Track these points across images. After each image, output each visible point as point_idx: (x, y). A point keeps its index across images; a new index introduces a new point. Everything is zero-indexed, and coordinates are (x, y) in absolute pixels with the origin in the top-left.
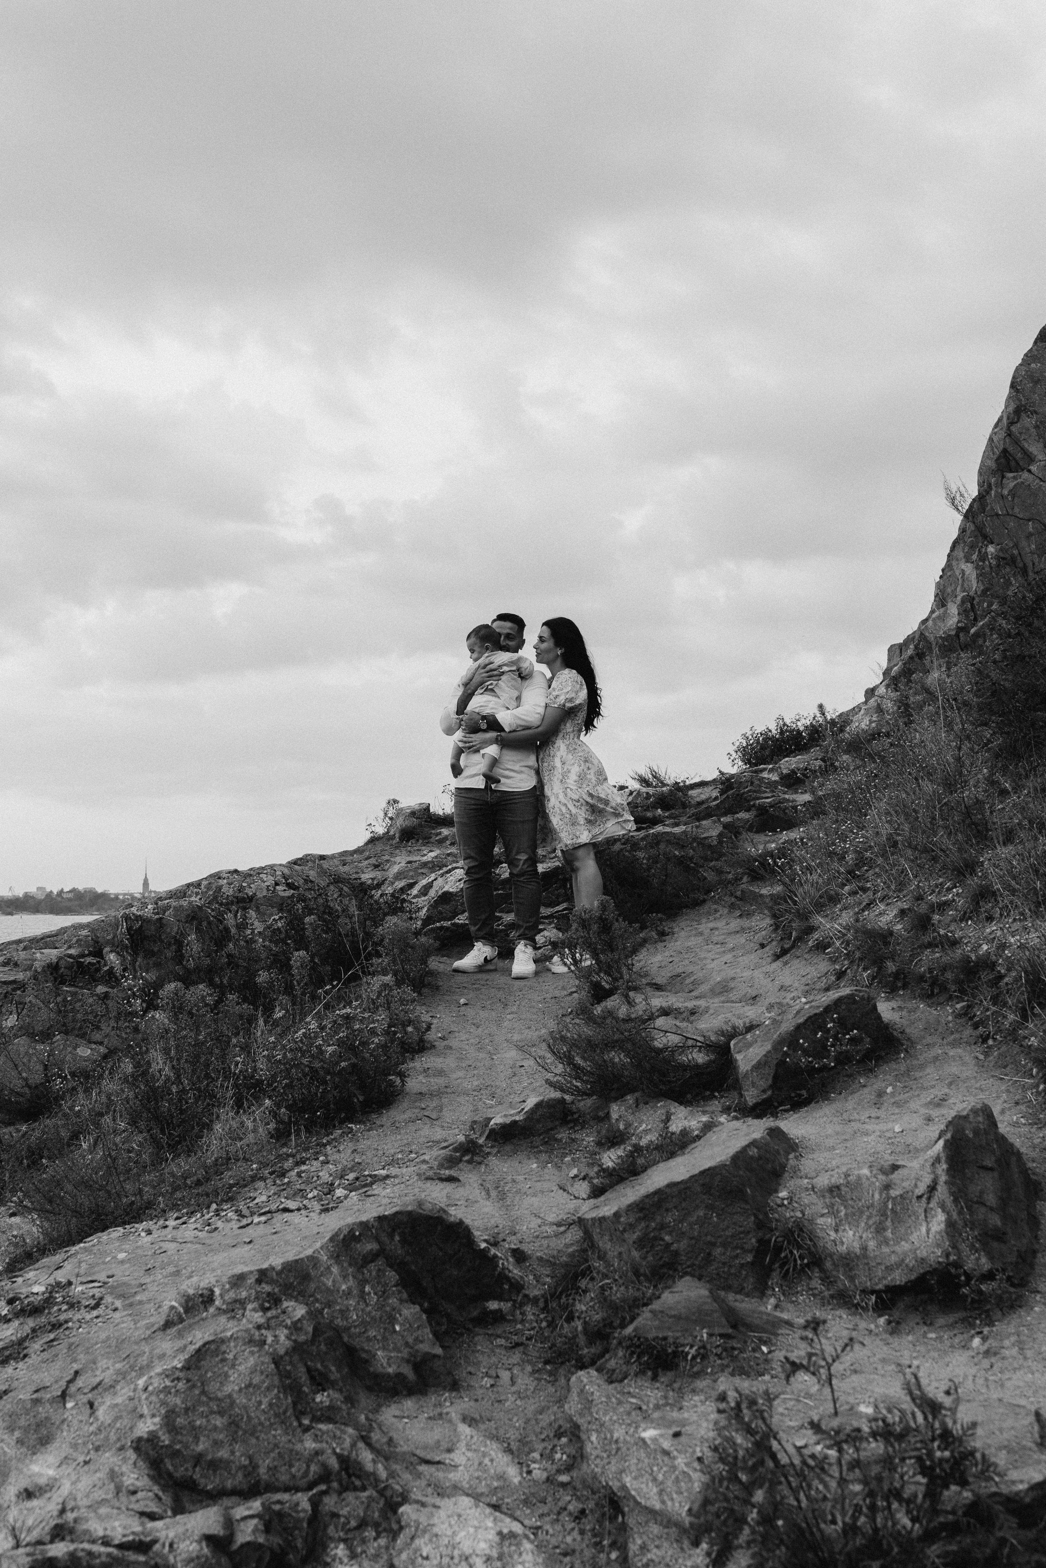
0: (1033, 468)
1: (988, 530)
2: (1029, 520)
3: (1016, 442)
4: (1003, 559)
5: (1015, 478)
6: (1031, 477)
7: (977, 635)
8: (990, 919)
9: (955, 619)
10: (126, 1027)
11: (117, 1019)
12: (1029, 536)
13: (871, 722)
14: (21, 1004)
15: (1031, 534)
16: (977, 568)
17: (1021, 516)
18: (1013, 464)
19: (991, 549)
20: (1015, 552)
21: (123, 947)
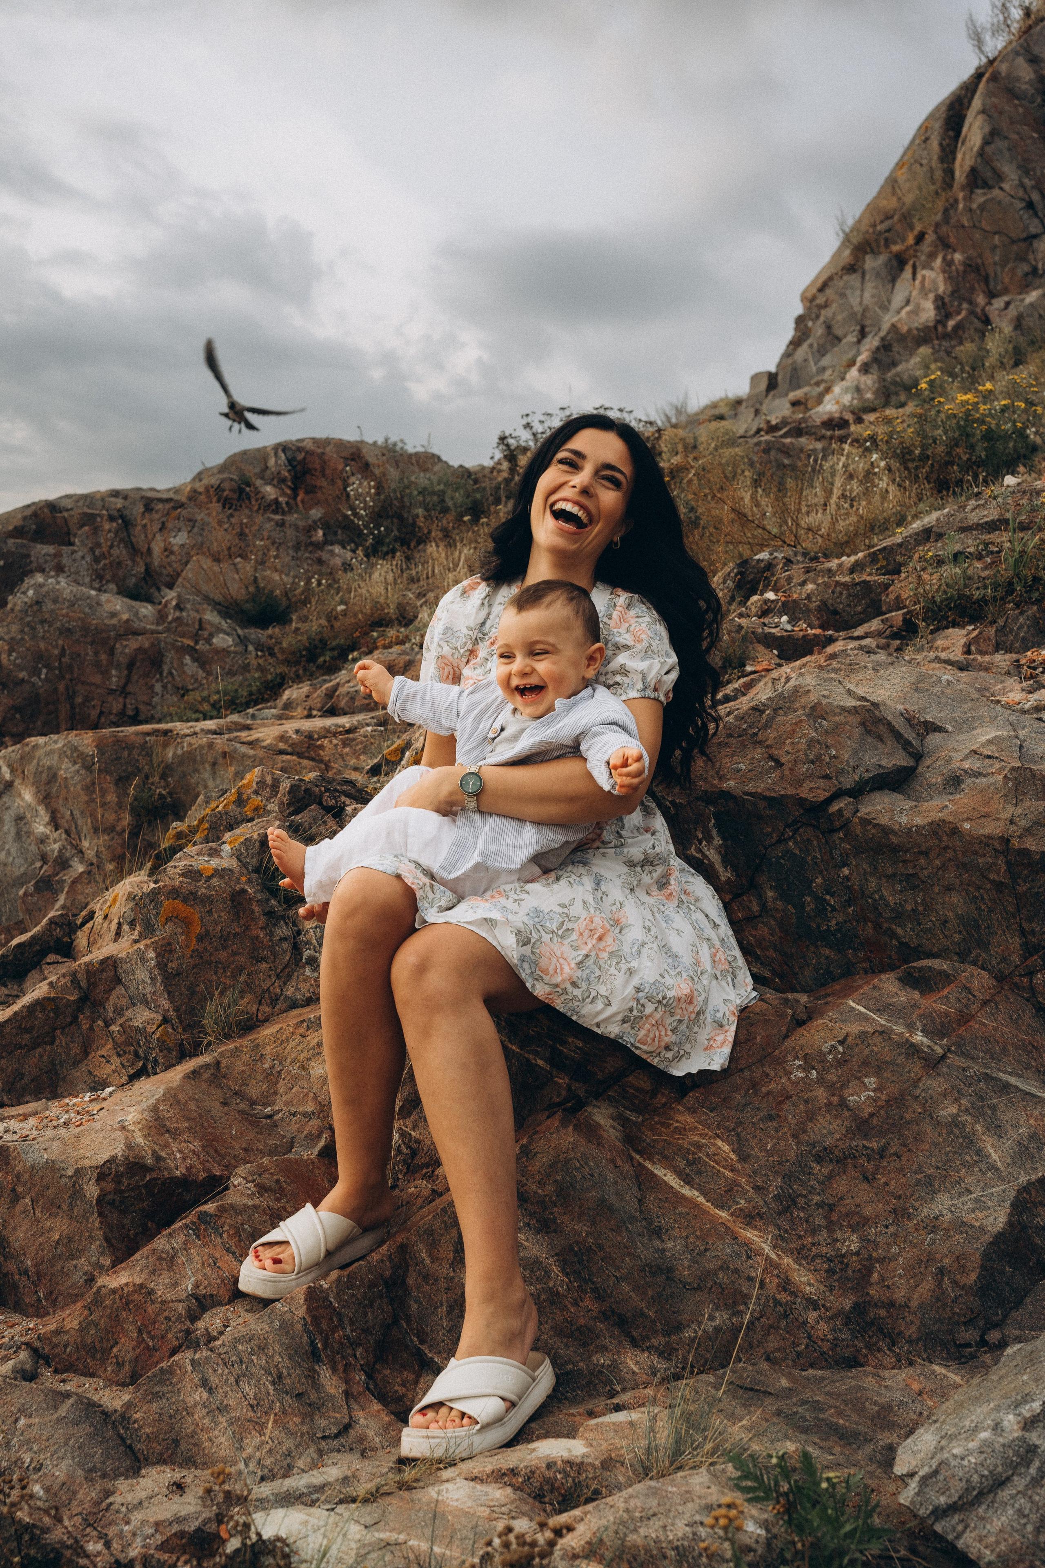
0: (1006, 186)
1: (952, 240)
2: (995, 233)
3: (989, 162)
4: (970, 266)
5: (985, 194)
6: (1001, 193)
7: (958, 327)
10: (307, 558)
11: (297, 548)
12: (994, 248)
13: (853, 398)
14: (190, 522)
15: (997, 246)
16: (944, 272)
17: (988, 228)
18: (980, 182)
19: (958, 257)
20: (979, 261)
21: (283, 480)
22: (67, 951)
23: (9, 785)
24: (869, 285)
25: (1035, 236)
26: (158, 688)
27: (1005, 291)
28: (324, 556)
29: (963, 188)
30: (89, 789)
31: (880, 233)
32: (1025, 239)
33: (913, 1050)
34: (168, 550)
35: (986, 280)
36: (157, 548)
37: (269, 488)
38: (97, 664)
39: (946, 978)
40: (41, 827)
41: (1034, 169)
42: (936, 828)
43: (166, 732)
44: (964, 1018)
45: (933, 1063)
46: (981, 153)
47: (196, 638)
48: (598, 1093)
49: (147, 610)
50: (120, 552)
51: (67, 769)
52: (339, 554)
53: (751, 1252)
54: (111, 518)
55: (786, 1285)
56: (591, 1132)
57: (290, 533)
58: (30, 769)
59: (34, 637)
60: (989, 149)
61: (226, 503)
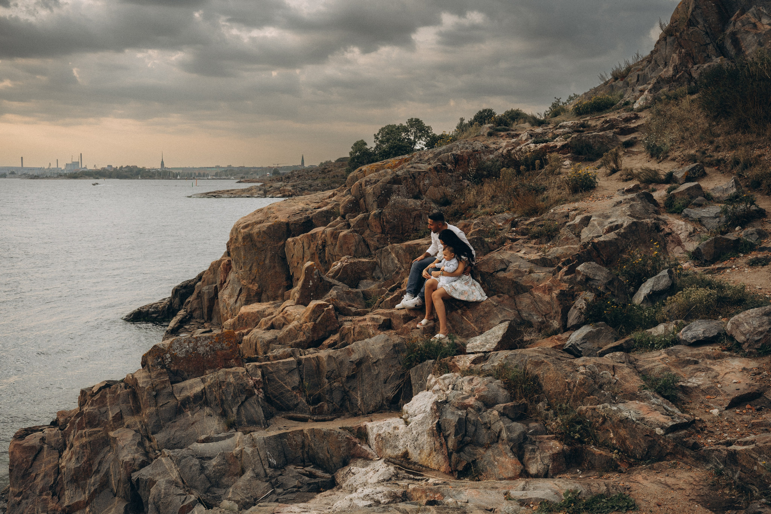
0: (699, 26)
2: (696, 42)
3: (694, 17)
4: (687, 53)
5: (693, 29)
6: (698, 29)
7: (679, 78)
8: (719, 152)
9: (672, 72)
11: (455, 182)
13: (644, 103)
14: (429, 177)
15: (696, 47)
16: (678, 56)
17: (694, 40)
19: (683, 50)
20: (691, 52)
21: (453, 163)
22: (400, 287)
23: (390, 252)
24: (668, 48)
25: (709, 44)
26: (421, 223)
27: (699, 62)
28: (463, 183)
29: (686, 26)
30: (405, 255)
31: (674, 27)
32: (705, 45)
33: (493, 305)
34: (424, 185)
35: (693, 58)
36: (421, 184)
37: (449, 165)
38: (408, 218)
39: (501, 296)
40: (396, 262)
41: (709, 20)
42: (504, 277)
43: (418, 244)
44: (502, 301)
45: (495, 306)
46: (692, 14)
47: (429, 211)
48: (460, 308)
49: (419, 202)
50: (413, 186)
51: (401, 251)
52: (466, 182)
53: (471, 326)
54: (411, 178)
55: (475, 329)
56: (457, 313)
57: (454, 178)
58: (394, 250)
59: (394, 212)
60: (694, 13)
61: (438, 172)
